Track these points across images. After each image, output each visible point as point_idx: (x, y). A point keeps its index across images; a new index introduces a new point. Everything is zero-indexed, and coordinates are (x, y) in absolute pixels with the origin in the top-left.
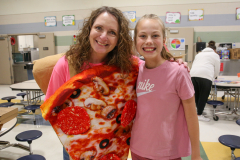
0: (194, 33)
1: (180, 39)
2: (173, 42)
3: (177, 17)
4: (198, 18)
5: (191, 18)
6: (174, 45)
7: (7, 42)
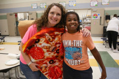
0: (105, 11)
1: (97, 14)
2: (94, 15)
3: (96, 3)
4: (106, 3)
5: (103, 4)
6: (95, 17)
7: (14, 16)
